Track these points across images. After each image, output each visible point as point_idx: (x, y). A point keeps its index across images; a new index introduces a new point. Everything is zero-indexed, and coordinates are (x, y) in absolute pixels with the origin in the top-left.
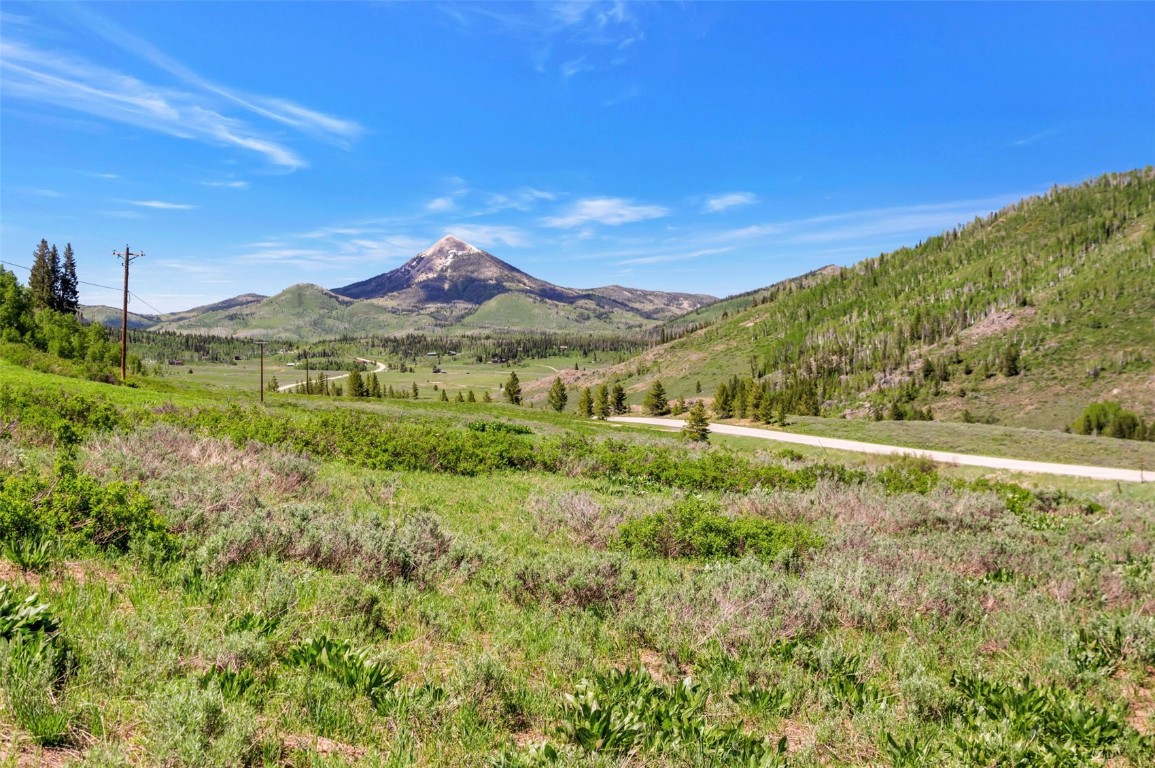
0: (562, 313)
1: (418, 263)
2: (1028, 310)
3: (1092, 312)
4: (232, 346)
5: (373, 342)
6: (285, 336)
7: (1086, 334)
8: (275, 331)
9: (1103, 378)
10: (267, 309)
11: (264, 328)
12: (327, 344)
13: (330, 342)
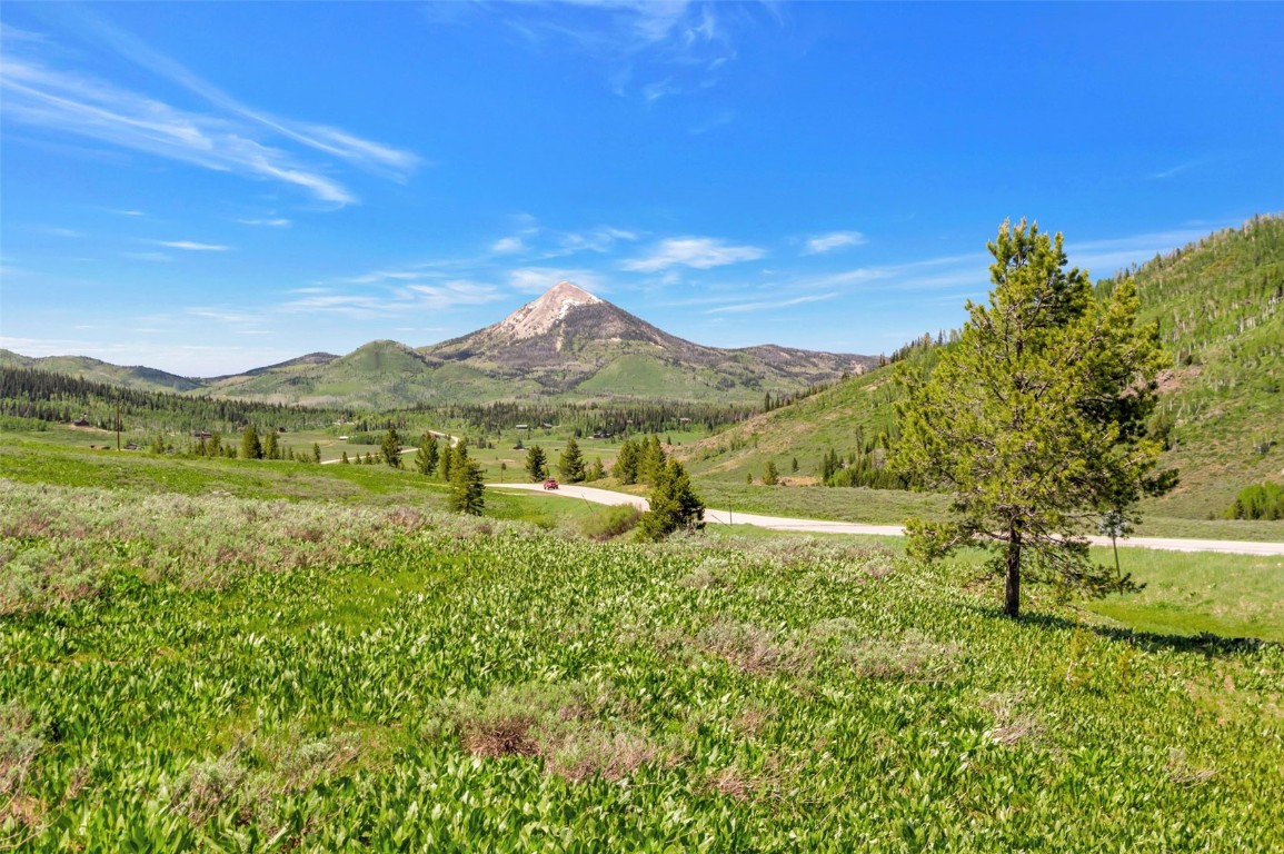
0: (699, 379)
2: (1193, 370)
5: (452, 412)
6: (356, 405)
7: (1258, 399)
8: (346, 398)
9: (1273, 454)
10: (337, 371)
11: (333, 395)
12: (396, 414)
13: (401, 411)
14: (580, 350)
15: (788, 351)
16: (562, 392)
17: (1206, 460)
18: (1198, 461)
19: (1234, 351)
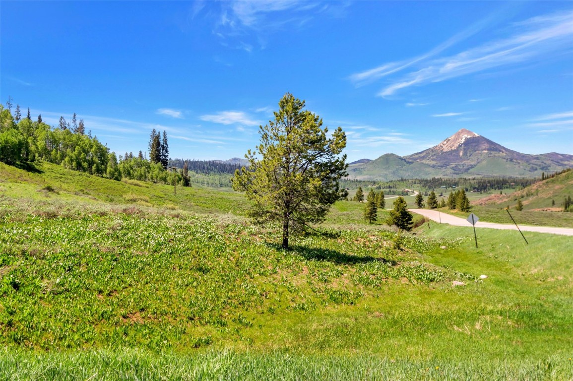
0: (521, 167)
1: (447, 142)
4: (346, 183)
5: (415, 182)
6: (373, 178)
8: (375, 176)
10: (371, 166)
11: (369, 175)
12: (393, 182)
14: (470, 156)
16: (462, 173)
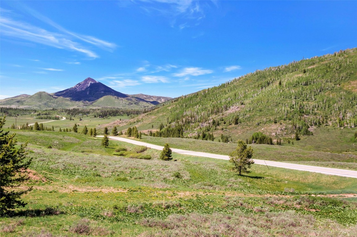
2: (243, 106)
3: (260, 107)
4: (17, 111)
5: (62, 111)
6: (35, 108)
7: (257, 113)
8: (32, 106)
9: (260, 125)
10: (30, 99)
11: (28, 105)
12: (47, 111)
13: (49, 110)
14: (93, 95)
15: (146, 96)
16: (89, 105)
17: (246, 127)
18: (244, 127)
19: (252, 102)
